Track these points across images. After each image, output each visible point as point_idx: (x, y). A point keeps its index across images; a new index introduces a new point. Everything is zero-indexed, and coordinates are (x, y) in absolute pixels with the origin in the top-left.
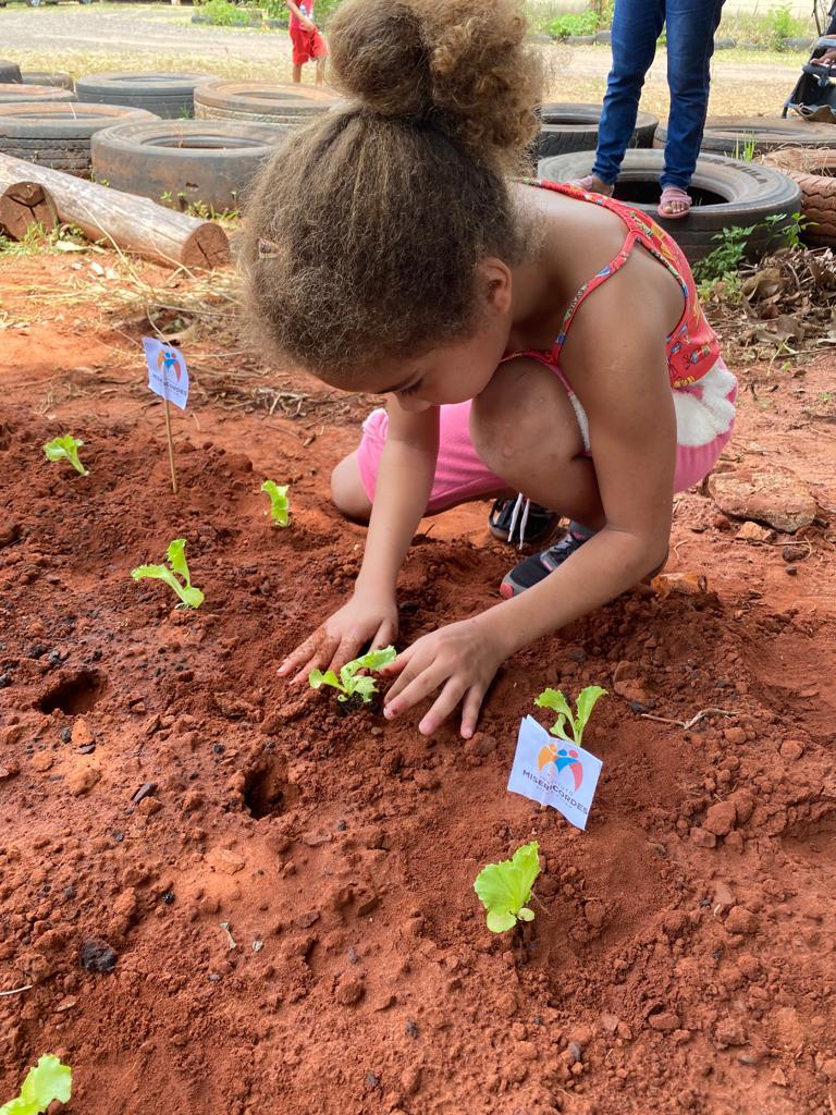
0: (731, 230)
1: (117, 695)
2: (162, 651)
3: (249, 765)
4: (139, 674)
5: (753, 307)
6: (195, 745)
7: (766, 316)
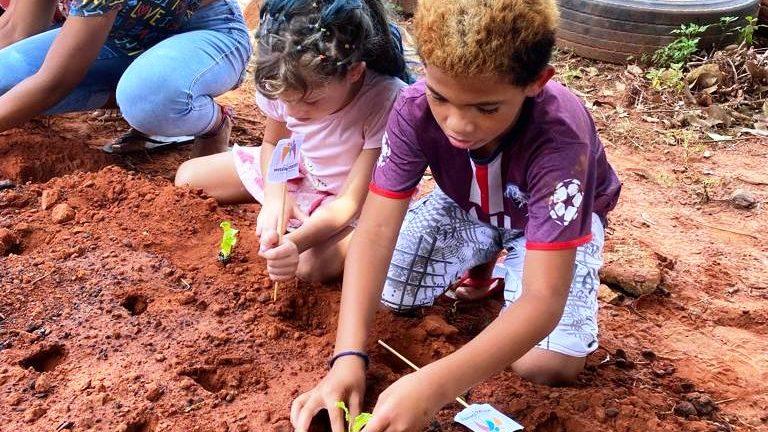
0: (688, 26)
1: (71, 363)
2: (108, 337)
3: (134, 419)
4: (89, 351)
5: (693, 94)
6: (105, 401)
7: (703, 104)
